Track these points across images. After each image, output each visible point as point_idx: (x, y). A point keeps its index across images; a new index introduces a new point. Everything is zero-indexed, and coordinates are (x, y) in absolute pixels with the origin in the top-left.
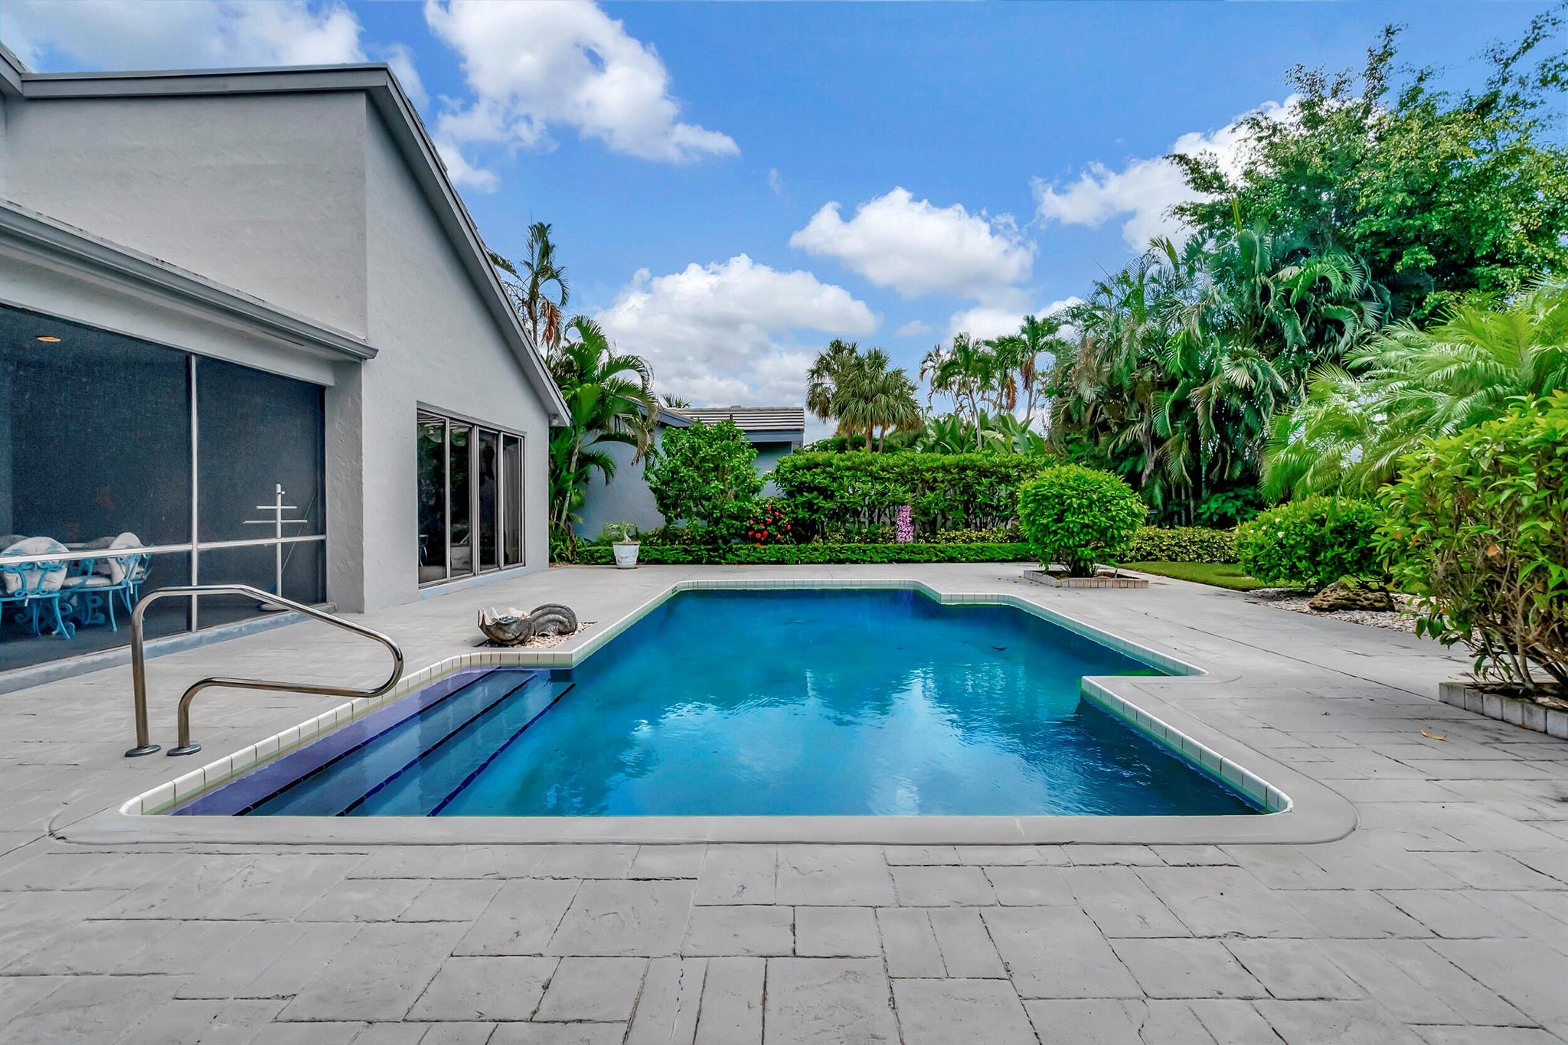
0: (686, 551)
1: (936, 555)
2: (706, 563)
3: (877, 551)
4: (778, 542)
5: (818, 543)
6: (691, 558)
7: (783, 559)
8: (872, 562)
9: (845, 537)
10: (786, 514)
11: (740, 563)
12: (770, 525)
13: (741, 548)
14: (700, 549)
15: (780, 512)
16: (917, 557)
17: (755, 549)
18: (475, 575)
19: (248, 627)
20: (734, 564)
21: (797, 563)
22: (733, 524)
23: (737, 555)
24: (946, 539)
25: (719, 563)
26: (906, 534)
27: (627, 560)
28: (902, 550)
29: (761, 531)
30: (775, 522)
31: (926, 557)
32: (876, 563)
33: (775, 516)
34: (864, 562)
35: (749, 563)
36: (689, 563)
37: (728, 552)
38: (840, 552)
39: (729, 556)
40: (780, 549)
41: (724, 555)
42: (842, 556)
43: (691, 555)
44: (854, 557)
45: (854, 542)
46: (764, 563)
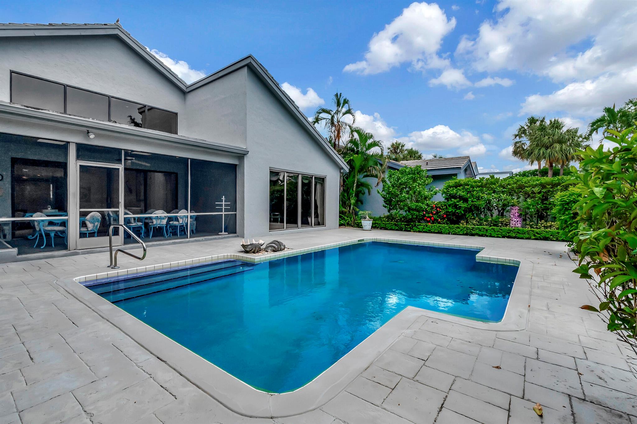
0: (396, 225)
1: (535, 235)
2: (404, 231)
3: (494, 231)
4: (439, 223)
5: (463, 224)
6: (397, 228)
7: (441, 232)
8: (491, 236)
9: (478, 222)
10: (443, 210)
11: (419, 232)
12: (435, 214)
13: (420, 225)
14: (402, 224)
15: (440, 208)
16: (521, 236)
17: (427, 226)
18: (299, 228)
19: (205, 239)
20: (417, 232)
21: (449, 234)
22: (414, 214)
23: (418, 228)
24: (544, 226)
25: (410, 231)
26: (516, 223)
27: (366, 227)
28: (511, 231)
29: (430, 217)
30: (437, 213)
31: (527, 236)
32: (494, 237)
33: (437, 210)
34: (487, 236)
35: (424, 232)
36: (397, 230)
37: (414, 226)
38: (472, 230)
39: (415, 228)
40: (439, 226)
41: (413, 228)
42: (473, 232)
43: (398, 227)
44: (481, 233)
45: (483, 225)
46: (432, 233)
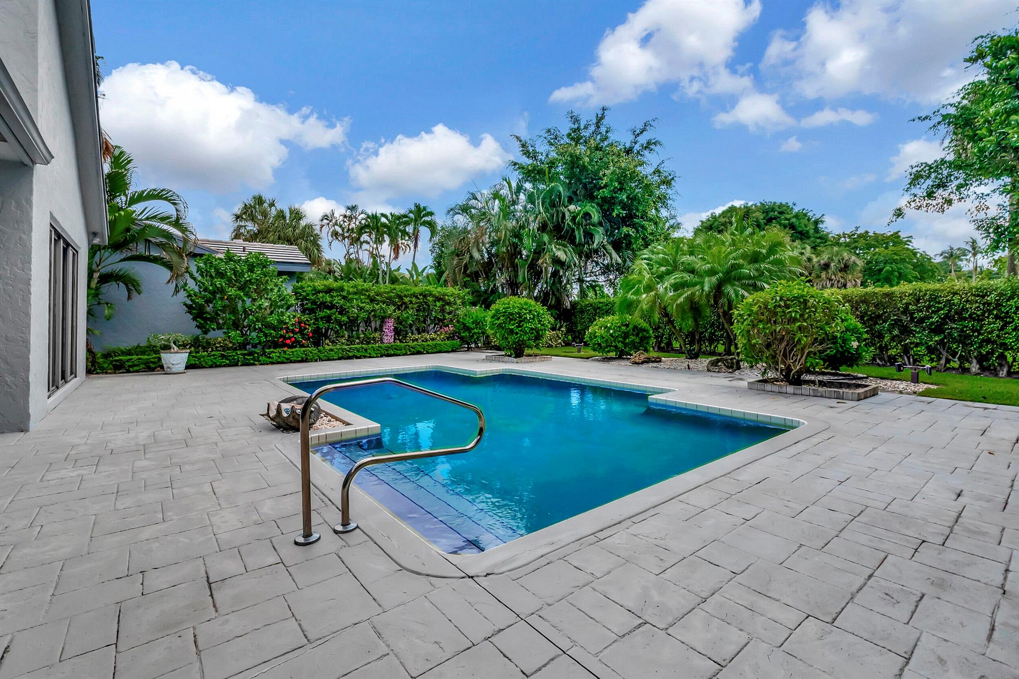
0: (223, 356)
1: (410, 351)
2: (241, 365)
3: (374, 350)
4: (302, 346)
5: (328, 346)
6: (228, 362)
7: (307, 359)
8: (370, 357)
9: (347, 340)
10: (309, 325)
11: (272, 363)
12: (296, 333)
13: (273, 352)
14: (237, 354)
15: (305, 324)
16: (399, 352)
17: (285, 352)
20: (267, 364)
21: (316, 361)
22: (271, 334)
23: (269, 357)
24: (412, 340)
25: (253, 364)
26: (389, 337)
27: (177, 366)
28: (390, 348)
29: (290, 338)
30: (301, 331)
31: (404, 351)
32: (374, 357)
33: (300, 327)
34: (365, 357)
35: (278, 363)
36: (225, 366)
37: (262, 355)
38: (349, 351)
39: (262, 358)
40: (304, 351)
41: (258, 358)
42: (351, 354)
43: (228, 360)
44: (358, 354)
45: (354, 344)
46: (291, 362)
